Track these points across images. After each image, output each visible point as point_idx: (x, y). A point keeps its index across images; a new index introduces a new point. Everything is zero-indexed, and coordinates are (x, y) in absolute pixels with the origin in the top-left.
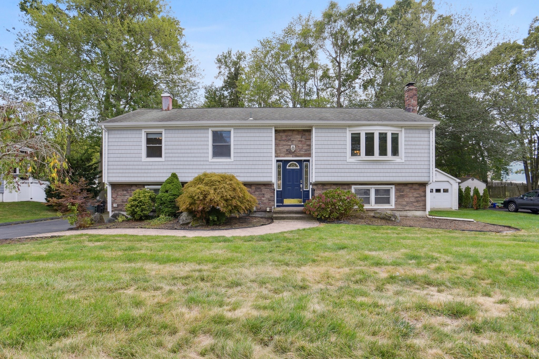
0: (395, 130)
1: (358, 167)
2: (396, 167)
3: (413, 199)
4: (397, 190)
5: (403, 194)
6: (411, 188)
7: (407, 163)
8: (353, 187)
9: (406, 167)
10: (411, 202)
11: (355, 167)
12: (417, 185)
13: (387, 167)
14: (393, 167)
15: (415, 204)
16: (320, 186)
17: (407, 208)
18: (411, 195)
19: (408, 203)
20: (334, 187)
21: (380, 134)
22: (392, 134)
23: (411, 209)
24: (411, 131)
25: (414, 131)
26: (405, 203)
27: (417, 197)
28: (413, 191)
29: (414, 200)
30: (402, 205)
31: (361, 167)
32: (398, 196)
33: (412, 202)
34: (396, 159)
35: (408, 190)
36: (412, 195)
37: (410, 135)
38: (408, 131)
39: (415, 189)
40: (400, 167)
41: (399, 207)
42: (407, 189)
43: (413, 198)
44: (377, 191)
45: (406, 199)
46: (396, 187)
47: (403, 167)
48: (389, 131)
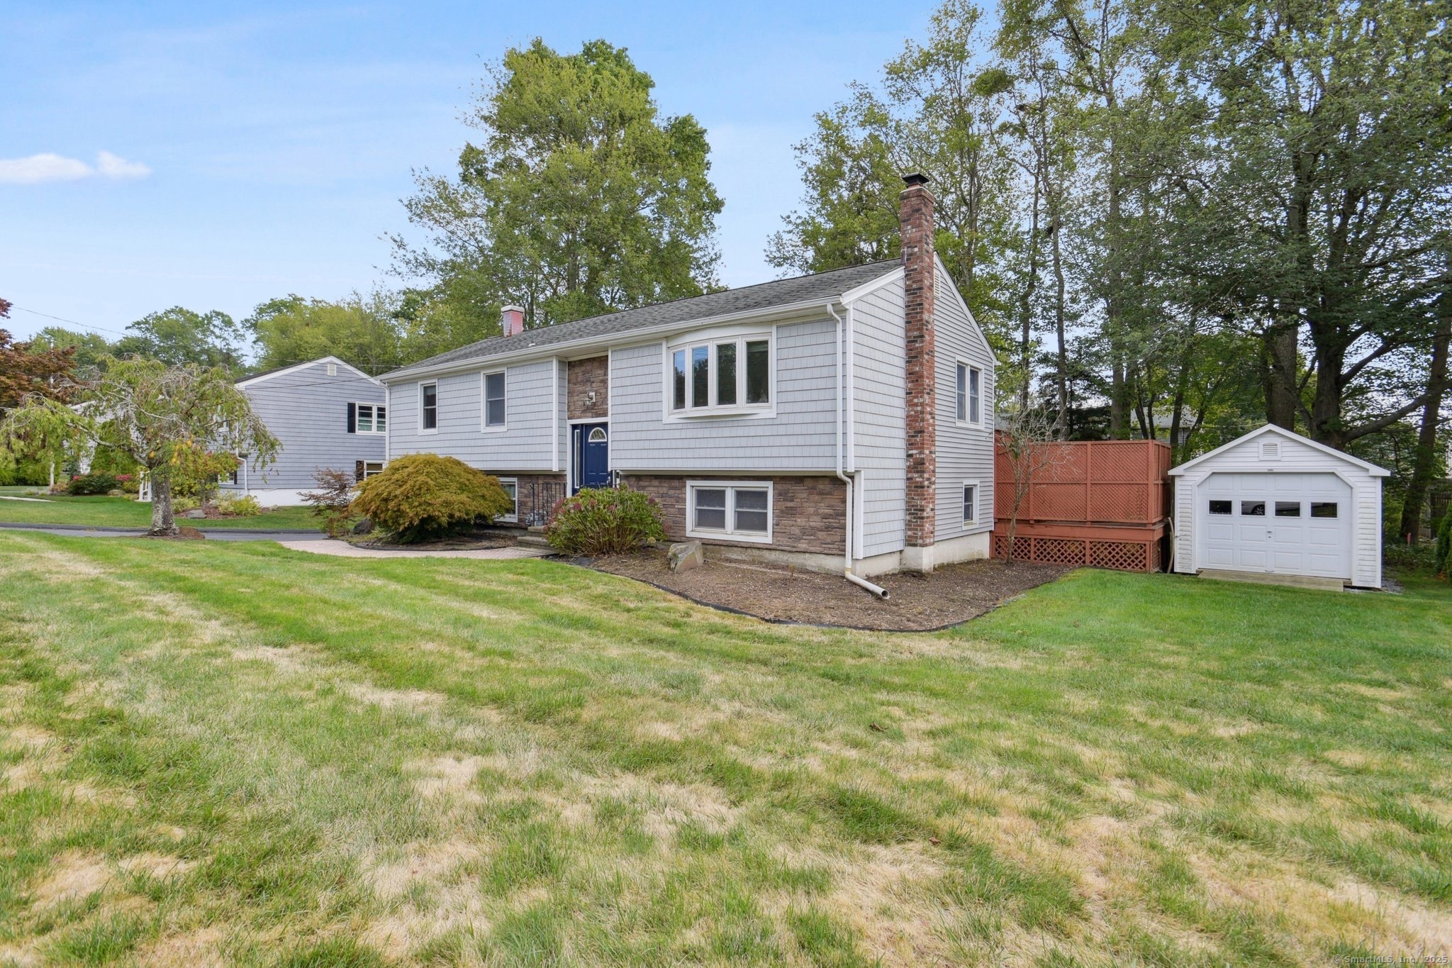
0: (756, 334)
1: (684, 434)
2: (760, 431)
3: (816, 522)
4: (779, 495)
5: (790, 504)
6: (814, 488)
7: (785, 419)
8: (689, 483)
9: (782, 430)
10: (812, 528)
11: (677, 434)
12: (827, 482)
13: (740, 432)
14: (752, 431)
15: (821, 535)
16: (633, 481)
17: (803, 546)
18: (811, 510)
19: (804, 531)
20: (656, 483)
21: (720, 347)
22: (749, 345)
23: (812, 549)
24: (794, 331)
25: (801, 330)
26: (797, 531)
27: (825, 517)
28: (817, 497)
29: (819, 524)
30: (790, 536)
31: (690, 434)
32: (782, 512)
33: (815, 530)
34: (762, 411)
35: (804, 495)
36: (813, 510)
37: (791, 342)
38: (786, 332)
39: (821, 493)
40: (768, 430)
41: (784, 540)
42: (801, 492)
43: (816, 518)
44: (741, 496)
45: (801, 521)
46: (779, 486)
47: (774, 430)
48: (740, 339)
